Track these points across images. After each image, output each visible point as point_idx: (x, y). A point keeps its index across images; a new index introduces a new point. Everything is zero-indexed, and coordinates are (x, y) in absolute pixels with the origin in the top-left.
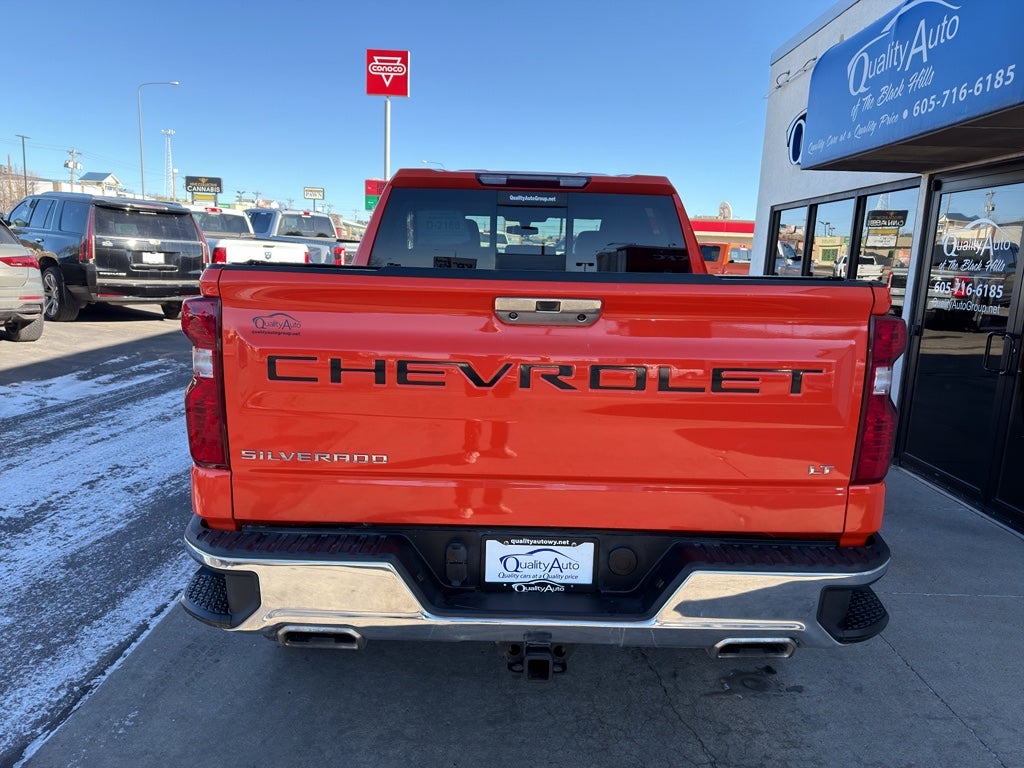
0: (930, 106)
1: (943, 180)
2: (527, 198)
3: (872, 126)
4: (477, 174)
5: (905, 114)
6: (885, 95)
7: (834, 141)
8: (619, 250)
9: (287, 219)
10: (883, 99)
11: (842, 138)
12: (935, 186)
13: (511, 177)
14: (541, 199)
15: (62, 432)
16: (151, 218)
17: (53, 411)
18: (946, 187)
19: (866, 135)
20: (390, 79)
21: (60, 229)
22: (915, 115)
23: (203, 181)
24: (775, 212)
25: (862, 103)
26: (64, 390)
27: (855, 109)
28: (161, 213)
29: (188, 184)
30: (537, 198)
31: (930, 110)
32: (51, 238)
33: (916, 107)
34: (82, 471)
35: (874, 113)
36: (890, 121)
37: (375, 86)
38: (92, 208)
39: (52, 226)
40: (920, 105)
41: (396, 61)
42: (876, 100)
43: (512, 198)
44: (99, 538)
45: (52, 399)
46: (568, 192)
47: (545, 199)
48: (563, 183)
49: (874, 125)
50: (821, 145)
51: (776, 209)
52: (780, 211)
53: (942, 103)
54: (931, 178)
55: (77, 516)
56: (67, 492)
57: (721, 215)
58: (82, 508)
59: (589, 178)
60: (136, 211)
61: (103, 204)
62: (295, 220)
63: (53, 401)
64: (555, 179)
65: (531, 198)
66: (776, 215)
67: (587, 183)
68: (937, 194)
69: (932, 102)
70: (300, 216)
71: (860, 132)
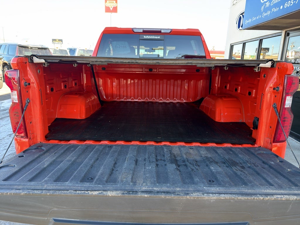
0: (291, 4)
1: (290, 33)
2: (150, 37)
3: (269, 13)
4: (132, 28)
5: (281, 7)
6: (274, 1)
7: (255, 19)
8: (182, 56)
9: (80, 51)
10: (273, 3)
11: (258, 18)
12: (287, 34)
13: (144, 30)
14: (155, 37)
15: (4, 118)
16: (36, 50)
17: (2, 111)
18: (291, 35)
19: (266, 16)
20: (112, 8)
21: (8, 54)
22: (285, 7)
23: (57, 40)
24: (232, 46)
25: (265, 5)
26: (7, 104)
27: (263, 7)
28: (39, 48)
29: (53, 41)
30: (153, 37)
31: (291, 5)
32: (6, 57)
33: (286, 4)
34: (8, 131)
35: (270, 8)
36: (275, 10)
37: (108, 10)
38: (18, 47)
39: (6, 53)
40: (287, 4)
41: (114, 2)
42: (270, 4)
43: (145, 37)
44: (9, 154)
45: (3, 107)
46: (164, 35)
47: (156, 37)
48: (162, 31)
49: (269, 12)
50: (250, 20)
51: (232, 45)
52: (233, 45)
53: (296, 2)
54: (286, 32)
55: (4, 146)
56: (2, 138)
57: (213, 49)
58: (6, 143)
59: (172, 30)
60: (31, 48)
61: (21, 46)
62: (83, 51)
63: (4, 108)
64: (160, 30)
65: (151, 37)
66: (232, 47)
67: (171, 31)
68: (288, 37)
69: (292, 2)
70: (84, 50)
71: (264, 15)
